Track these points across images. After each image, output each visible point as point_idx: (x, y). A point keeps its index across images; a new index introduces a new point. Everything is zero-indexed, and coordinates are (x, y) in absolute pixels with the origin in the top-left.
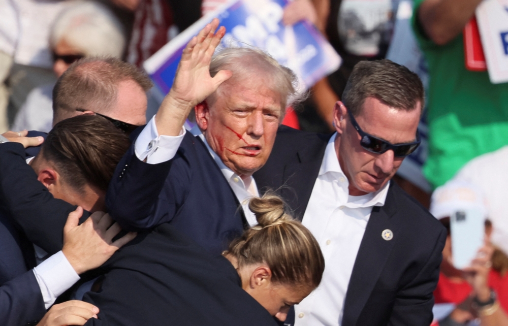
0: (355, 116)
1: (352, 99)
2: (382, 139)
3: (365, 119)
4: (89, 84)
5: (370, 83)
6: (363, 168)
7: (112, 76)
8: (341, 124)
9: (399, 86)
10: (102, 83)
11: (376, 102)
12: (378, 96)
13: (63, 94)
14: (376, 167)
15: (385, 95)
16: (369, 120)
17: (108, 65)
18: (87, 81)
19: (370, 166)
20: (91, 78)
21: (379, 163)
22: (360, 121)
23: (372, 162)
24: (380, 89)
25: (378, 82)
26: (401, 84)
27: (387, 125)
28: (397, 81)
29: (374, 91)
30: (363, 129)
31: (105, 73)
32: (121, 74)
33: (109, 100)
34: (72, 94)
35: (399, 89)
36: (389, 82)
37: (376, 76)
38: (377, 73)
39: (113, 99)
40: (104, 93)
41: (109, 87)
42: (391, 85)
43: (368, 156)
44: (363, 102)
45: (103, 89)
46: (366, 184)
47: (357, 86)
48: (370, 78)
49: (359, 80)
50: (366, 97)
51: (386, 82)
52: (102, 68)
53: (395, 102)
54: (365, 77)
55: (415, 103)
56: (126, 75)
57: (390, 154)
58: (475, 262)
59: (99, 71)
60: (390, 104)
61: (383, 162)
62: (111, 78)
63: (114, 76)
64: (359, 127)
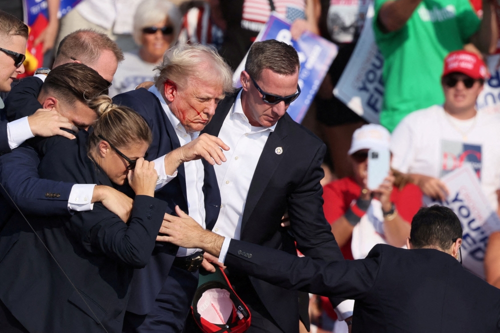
0: (256, 81)
1: (253, 70)
2: (277, 95)
3: (263, 82)
4: (84, 44)
5: (265, 59)
6: (265, 113)
7: (100, 44)
8: (246, 85)
9: (284, 59)
10: (92, 46)
11: (270, 71)
12: (271, 68)
13: (65, 46)
14: (273, 112)
15: (275, 66)
16: (267, 83)
17: (99, 37)
18: (84, 42)
19: (269, 112)
20: (87, 41)
21: (275, 109)
22: (260, 84)
23: (271, 109)
24: (271, 63)
25: (270, 58)
26: (285, 57)
27: (278, 86)
28: (282, 55)
29: (268, 65)
30: (263, 90)
31: (96, 41)
32: (106, 44)
33: (94, 58)
34: (71, 47)
35: (284, 61)
36: (277, 57)
37: (268, 53)
38: (268, 51)
39: (96, 59)
40: (92, 52)
41: (95, 50)
42: (278, 59)
43: (267, 106)
44: (261, 72)
45: (92, 50)
46: (267, 122)
47: (256, 60)
48: (264, 55)
49: (256, 58)
50: (263, 69)
51: (275, 57)
52: (96, 37)
53: (282, 70)
54: (261, 55)
55: (295, 68)
56: (109, 47)
57: (282, 103)
58: (382, 186)
59: (93, 38)
60: (279, 72)
61: (278, 109)
62: (98, 45)
63: (101, 44)
64: (260, 89)
